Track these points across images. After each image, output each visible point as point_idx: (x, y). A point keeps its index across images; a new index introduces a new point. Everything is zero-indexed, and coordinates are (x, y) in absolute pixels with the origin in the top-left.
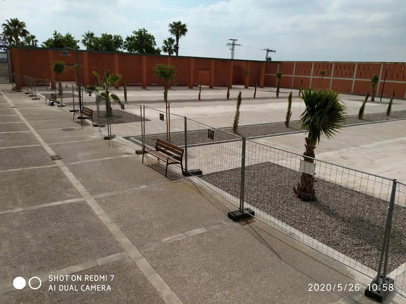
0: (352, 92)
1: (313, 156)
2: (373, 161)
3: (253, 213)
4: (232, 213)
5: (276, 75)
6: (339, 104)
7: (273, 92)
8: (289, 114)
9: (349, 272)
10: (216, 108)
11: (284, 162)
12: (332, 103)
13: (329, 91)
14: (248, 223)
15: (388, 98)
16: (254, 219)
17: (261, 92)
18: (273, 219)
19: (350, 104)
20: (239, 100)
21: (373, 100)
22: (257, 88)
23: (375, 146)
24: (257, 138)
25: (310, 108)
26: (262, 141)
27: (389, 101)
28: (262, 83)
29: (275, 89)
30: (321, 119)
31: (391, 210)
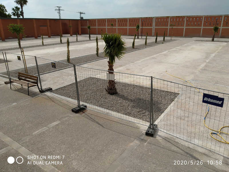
0: (128, 34)
1: (113, 70)
2: (142, 69)
3: (86, 107)
4: (74, 109)
5: (87, 27)
6: (122, 41)
7: (87, 37)
8: (97, 49)
9: (137, 126)
10: (55, 49)
11: (99, 75)
12: (119, 41)
13: (116, 35)
14: (84, 112)
15: (145, 36)
16: (87, 110)
17: (80, 38)
18: (97, 107)
19: (127, 41)
20: (68, 43)
21: (138, 38)
22: (78, 36)
23: (141, 62)
24: (82, 64)
25: (108, 45)
26: (85, 65)
27: (146, 38)
28: (80, 32)
29: (88, 36)
30: (114, 50)
31: (152, 91)
